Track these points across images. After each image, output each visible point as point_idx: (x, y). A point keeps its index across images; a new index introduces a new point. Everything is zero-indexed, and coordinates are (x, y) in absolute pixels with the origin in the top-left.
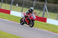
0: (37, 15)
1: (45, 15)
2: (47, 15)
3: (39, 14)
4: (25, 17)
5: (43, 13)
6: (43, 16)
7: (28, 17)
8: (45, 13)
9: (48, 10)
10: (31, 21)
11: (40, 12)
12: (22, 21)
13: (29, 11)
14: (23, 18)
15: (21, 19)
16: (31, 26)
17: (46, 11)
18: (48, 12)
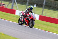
0: (6, 7)
1: (14, 7)
2: (16, 6)
3: (8, 5)
4: (24, 17)
5: (12, 5)
6: (12, 7)
7: (27, 16)
8: (14, 5)
9: (17, 2)
10: (31, 21)
11: (9, 4)
12: (21, 21)
13: (28, 9)
14: (21, 17)
15: (20, 19)
16: (31, 26)
17: (14, 2)
18: (17, 3)
